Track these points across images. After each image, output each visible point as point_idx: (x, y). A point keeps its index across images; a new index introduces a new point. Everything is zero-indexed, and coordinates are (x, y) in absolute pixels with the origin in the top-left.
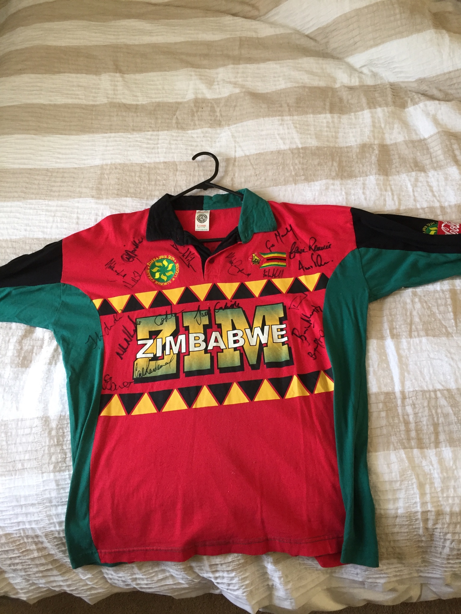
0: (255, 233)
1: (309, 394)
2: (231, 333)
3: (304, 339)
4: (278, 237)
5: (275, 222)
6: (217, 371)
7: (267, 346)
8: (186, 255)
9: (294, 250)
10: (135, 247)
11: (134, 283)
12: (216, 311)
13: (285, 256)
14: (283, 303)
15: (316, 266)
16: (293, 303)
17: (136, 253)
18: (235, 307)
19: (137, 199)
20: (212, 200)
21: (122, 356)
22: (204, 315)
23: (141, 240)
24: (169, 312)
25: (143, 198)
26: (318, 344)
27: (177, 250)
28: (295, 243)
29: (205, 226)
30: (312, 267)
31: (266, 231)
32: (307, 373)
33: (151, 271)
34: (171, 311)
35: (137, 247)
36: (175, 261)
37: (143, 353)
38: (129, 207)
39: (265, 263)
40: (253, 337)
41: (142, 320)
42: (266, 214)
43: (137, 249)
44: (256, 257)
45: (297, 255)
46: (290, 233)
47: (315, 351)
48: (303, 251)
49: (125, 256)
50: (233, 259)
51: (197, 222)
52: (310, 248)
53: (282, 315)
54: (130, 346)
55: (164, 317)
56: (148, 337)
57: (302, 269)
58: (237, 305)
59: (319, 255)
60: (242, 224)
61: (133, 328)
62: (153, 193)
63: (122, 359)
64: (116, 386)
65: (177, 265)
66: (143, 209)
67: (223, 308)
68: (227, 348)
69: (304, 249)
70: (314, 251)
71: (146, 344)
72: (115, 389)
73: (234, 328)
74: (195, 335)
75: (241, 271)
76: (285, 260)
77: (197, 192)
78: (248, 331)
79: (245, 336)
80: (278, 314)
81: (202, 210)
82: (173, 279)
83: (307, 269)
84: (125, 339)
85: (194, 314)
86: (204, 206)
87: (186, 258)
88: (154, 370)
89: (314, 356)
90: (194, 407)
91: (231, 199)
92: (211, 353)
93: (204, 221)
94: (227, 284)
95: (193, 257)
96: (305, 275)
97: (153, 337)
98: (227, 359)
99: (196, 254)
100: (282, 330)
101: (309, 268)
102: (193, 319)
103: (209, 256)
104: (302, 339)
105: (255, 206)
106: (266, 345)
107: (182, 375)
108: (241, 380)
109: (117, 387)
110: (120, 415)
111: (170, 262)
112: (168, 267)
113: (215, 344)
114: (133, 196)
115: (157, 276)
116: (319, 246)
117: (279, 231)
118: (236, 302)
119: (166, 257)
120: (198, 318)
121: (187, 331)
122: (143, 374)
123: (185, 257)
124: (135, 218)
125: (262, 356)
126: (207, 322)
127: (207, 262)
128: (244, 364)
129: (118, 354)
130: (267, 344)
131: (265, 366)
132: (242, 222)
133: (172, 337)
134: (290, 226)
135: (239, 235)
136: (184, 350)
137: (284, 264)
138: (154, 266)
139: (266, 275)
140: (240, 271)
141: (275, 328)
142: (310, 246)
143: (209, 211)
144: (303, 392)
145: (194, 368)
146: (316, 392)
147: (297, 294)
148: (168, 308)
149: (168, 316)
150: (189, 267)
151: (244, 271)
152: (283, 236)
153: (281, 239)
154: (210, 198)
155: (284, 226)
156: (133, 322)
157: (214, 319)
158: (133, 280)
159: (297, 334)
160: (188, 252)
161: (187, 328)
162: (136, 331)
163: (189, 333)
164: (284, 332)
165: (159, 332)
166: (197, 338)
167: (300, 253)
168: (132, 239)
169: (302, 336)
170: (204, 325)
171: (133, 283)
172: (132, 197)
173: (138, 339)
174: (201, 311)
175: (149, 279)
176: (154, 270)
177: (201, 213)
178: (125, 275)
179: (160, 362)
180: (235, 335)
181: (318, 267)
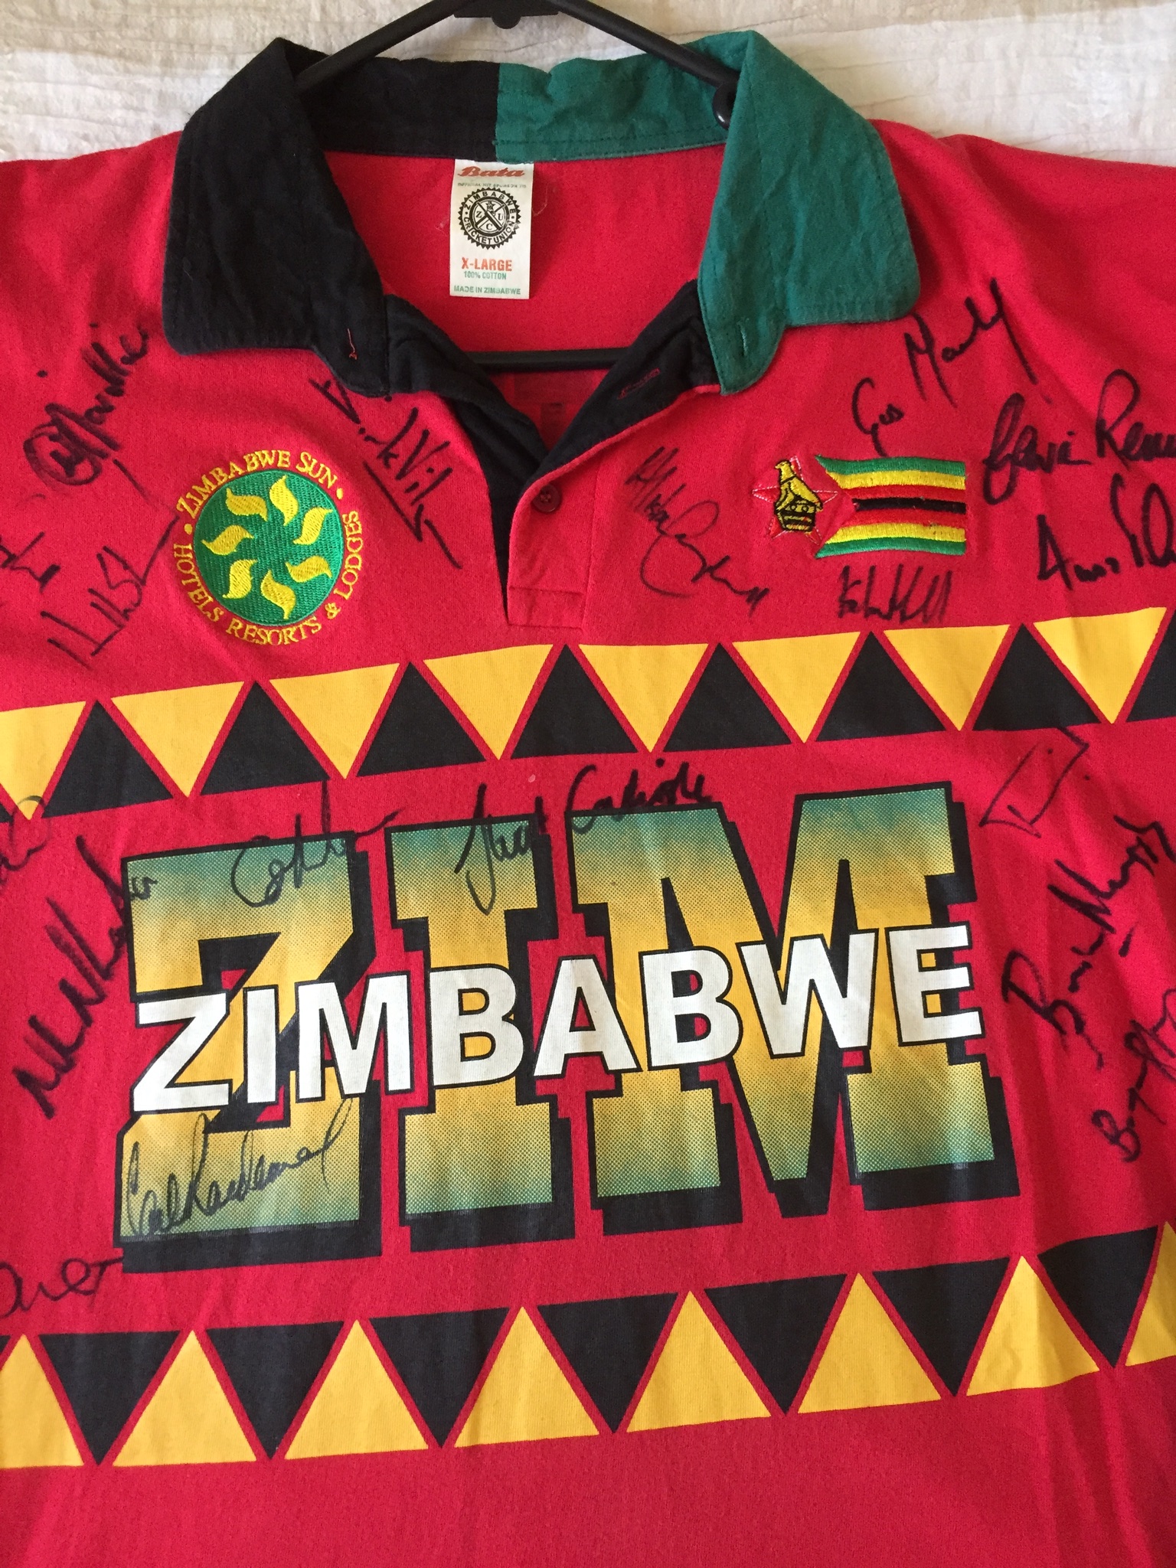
0: (791, 330)
1: (1094, 1367)
2: (662, 968)
3: (1070, 1024)
4: (923, 360)
5: (913, 264)
6: (589, 1220)
7: (866, 1068)
8: (402, 450)
9: (1009, 450)
10: (102, 384)
11: (109, 628)
12: (579, 822)
13: (959, 483)
14: (947, 786)
15: (1139, 563)
16: (1010, 797)
17: (111, 426)
18: (681, 800)
19: (107, 64)
20: (548, 98)
21: (53, 1096)
22: (510, 846)
23: (136, 343)
24: (313, 826)
25: (140, 60)
26: (1147, 1057)
27: (353, 417)
28: (1017, 400)
29: (505, 266)
30: (1113, 563)
31: (859, 317)
32: (1084, 1235)
33: (202, 553)
34: (326, 818)
35: (116, 388)
36: (340, 493)
37: (172, 1084)
38: (59, 115)
39: (844, 524)
40: (783, 996)
41: (161, 871)
42: (863, 208)
43: (113, 401)
44: (798, 488)
45: (1029, 480)
46: (995, 338)
47: (1131, 1106)
48: (1063, 455)
49: (46, 447)
50: (665, 491)
51: (458, 239)
52: (1102, 435)
53: (944, 864)
54: (98, 1027)
55: (286, 853)
56: (197, 980)
57: (1056, 578)
58: (691, 788)
59: (1154, 489)
60: (721, 269)
61: (108, 917)
62: (200, 26)
63: (49, 1111)
64: (18, 1282)
65: (354, 516)
66: (146, 137)
67: (617, 803)
68: (644, 1064)
69: (1066, 446)
70: (1124, 456)
71: (186, 1022)
72: (18, 1302)
73: (679, 938)
74: (462, 980)
75: (711, 570)
76: (961, 508)
77: (455, 39)
78: (758, 957)
79: (739, 995)
80: (921, 857)
81: (492, 158)
82: (333, 611)
83: (1085, 575)
84: (64, 986)
85: (454, 839)
86: (503, 132)
87: (401, 475)
88: (238, 1192)
89: (1126, 1140)
90: (463, 1441)
91: (659, 96)
92: (553, 1100)
93: (501, 236)
94: (636, 652)
95: (439, 468)
96: (1075, 612)
97: (228, 977)
98: (647, 1144)
99: (460, 448)
100: (945, 958)
101: (1097, 572)
102: (448, 873)
103: (534, 467)
104: (1059, 1028)
105: (805, 154)
106: (861, 1061)
107: (393, 1238)
108: (727, 1280)
109: (29, 1292)
110: (53, 1461)
111: (309, 494)
112: (298, 527)
113: (576, 1043)
114: (83, 41)
115: (239, 582)
116: (1151, 427)
117: (926, 319)
118: (685, 767)
119: (284, 457)
120: (477, 866)
121: (417, 956)
122: (171, 1216)
123: (396, 465)
124: (96, 191)
125: (840, 1122)
126: (527, 898)
127: (524, 514)
128: (742, 1177)
129: (26, 1079)
130: (865, 1051)
131: (858, 1190)
132: (723, 256)
133: (331, 987)
134: (993, 288)
135: (703, 339)
136: (399, 1078)
137: (954, 535)
138: (216, 517)
139: (852, 606)
140: (707, 570)
141: (905, 945)
142: (1100, 424)
143: (529, 167)
144: (1065, 1360)
145: (465, 1197)
146: (1135, 1357)
147: (1033, 736)
148: (303, 798)
149: (308, 846)
150: (419, 537)
151: (730, 571)
152: (950, 354)
153: (936, 369)
154: (536, 81)
155: (955, 291)
156: (104, 876)
157: (566, 874)
158: (101, 605)
159: (1033, 993)
160: (414, 437)
161: (416, 934)
162: (124, 937)
163: (427, 968)
164: (958, 978)
165: (253, 949)
166: (473, 1001)
167: (1047, 468)
168: (81, 336)
169: (1057, 1003)
170: (510, 915)
171: (98, 626)
172: (75, 49)
173: (141, 987)
174: (493, 820)
175: (193, 606)
176: (223, 544)
177: (483, 182)
178: (54, 569)
179: (269, 1142)
180: (686, 983)
181: (1148, 569)
